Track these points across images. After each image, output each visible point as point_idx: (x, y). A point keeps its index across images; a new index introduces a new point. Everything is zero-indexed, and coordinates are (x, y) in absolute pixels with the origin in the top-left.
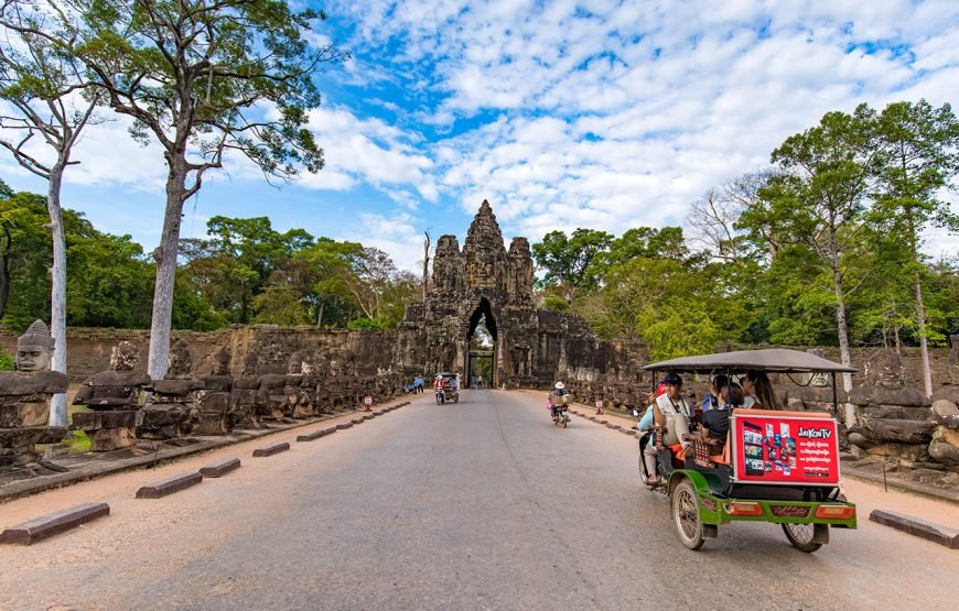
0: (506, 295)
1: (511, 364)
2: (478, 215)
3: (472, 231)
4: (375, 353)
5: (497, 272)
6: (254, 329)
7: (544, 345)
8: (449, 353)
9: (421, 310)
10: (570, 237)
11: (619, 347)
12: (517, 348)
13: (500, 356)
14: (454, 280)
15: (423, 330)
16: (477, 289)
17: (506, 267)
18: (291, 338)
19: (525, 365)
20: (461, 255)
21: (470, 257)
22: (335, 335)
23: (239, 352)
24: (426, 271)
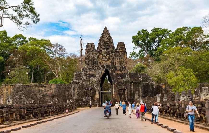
0: (115, 67)
1: (119, 96)
2: (103, 34)
3: (100, 40)
4: (63, 93)
5: (111, 58)
6: (12, 86)
7: (132, 87)
8: (93, 93)
9: (81, 75)
10: (150, 32)
11: (164, 87)
12: (120, 89)
13: (114, 93)
14: (94, 62)
15: (82, 83)
16: (103, 65)
17: (115, 55)
18: (28, 89)
19: (124, 96)
20: (96, 51)
21: (100, 52)
22: (46, 87)
23: (7, 95)
24: (81, 55)
